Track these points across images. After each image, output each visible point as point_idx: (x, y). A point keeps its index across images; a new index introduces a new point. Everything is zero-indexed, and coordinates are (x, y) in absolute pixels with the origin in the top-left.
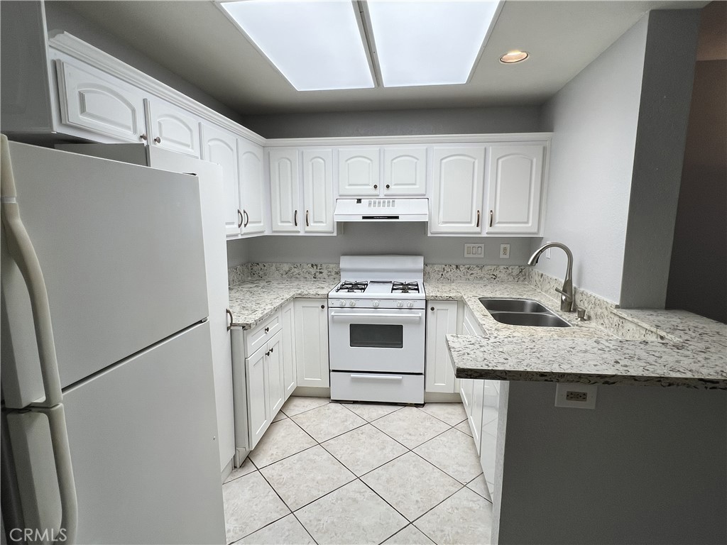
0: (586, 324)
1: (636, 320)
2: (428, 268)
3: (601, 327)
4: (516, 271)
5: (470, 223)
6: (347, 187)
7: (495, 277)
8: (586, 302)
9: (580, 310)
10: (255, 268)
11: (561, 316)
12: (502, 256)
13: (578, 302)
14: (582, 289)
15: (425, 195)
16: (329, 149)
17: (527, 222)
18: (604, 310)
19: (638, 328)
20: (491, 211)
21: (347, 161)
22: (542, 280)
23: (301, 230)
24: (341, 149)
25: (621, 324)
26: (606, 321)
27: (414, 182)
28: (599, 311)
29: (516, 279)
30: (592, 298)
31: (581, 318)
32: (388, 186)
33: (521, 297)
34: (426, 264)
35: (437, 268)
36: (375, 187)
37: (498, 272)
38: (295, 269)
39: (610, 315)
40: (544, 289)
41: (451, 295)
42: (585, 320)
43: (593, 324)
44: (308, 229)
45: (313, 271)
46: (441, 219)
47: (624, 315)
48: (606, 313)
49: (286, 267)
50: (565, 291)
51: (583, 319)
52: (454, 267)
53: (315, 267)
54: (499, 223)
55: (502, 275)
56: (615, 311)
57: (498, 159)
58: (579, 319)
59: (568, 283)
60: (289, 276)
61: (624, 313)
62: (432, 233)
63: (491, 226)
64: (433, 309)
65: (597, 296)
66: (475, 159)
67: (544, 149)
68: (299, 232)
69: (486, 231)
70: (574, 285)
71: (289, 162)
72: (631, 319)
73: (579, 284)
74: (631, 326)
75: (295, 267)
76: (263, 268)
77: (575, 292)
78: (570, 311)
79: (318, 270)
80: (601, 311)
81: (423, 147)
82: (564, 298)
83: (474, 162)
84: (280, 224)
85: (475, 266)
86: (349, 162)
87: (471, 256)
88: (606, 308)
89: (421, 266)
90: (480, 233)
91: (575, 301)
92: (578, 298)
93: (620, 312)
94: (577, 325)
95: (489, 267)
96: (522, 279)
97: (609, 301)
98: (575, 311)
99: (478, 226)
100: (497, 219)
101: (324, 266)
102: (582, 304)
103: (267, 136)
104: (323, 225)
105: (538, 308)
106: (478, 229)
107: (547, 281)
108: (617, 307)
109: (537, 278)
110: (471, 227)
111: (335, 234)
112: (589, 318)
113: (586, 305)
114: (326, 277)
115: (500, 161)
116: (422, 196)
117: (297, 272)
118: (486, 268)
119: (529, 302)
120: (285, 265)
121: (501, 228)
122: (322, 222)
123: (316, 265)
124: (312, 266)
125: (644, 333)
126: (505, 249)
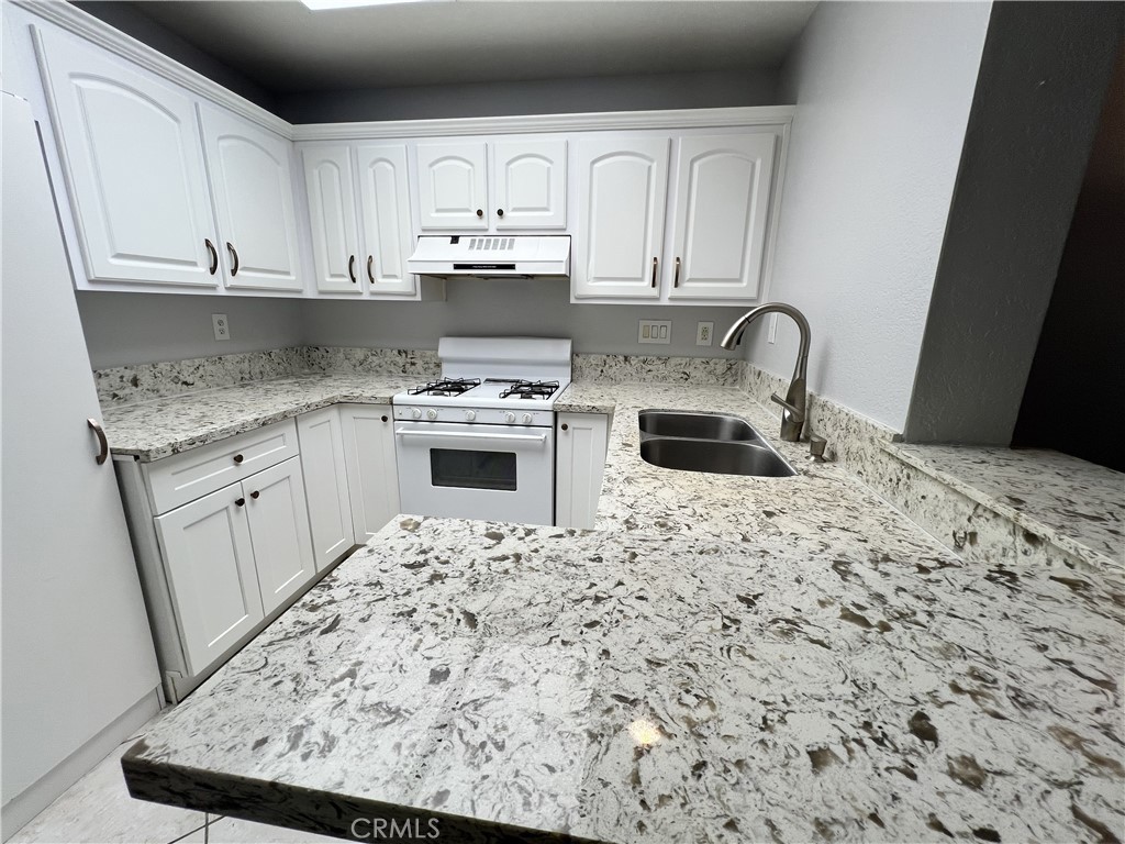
0: (826, 470)
1: (948, 477)
2: (579, 361)
3: (855, 478)
4: (721, 369)
5: (641, 279)
6: (434, 215)
7: (687, 377)
8: (829, 424)
9: (815, 440)
10: (314, 355)
11: (778, 449)
12: (700, 342)
13: (814, 422)
14: (823, 398)
15: (565, 230)
16: (401, 145)
17: (739, 280)
18: (867, 444)
19: (953, 497)
20: (678, 259)
21: (431, 165)
22: (758, 382)
23: (364, 290)
24: (422, 144)
25: (904, 480)
26: (870, 468)
27: (545, 205)
28: (855, 445)
29: (721, 380)
30: (843, 415)
31: (816, 455)
32: (500, 213)
33: (717, 410)
34: (574, 354)
35: (593, 359)
36: (480, 213)
37: (692, 367)
38: (374, 358)
39: (879, 456)
40: (761, 398)
41: (598, 404)
42: (825, 461)
43: (838, 471)
44: (374, 288)
45: (401, 360)
46: (593, 274)
47: (915, 460)
48: (870, 450)
49: (359, 354)
50: (790, 400)
51: (820, 459)
52: (621, 358)
53: (404, 355)
54: (691, 280)
55: (697, 374)
56: (892, 448)
57: (692, 162)
58: (813, 458)
59: (798, 385)
60: (365, 368)
61: (916, 456)
62: (577, 298)
63: (676, 286)
64: (565, 427)
65: (853, 411)
66: (652, 161)
67: (778, 140)
68: (361, 293)
69: (668, 294)
70: (809, 389)
71: (335, 170)
72: (934, 473)
73: (820, 387)
74: (932, 490)
75: (373, 355)
76: (325, 354)
77: (811, 405)
78: (797, 440)
79: (409, 360)
80: (859, 444)
81: (561, 138)
82: (787, 414)
83: (650, 168)
84: (328, 279)
85: (655, 358)
86: (435, 167)
87: (649, 340)
88: (872, 440)
89: (567, 356)
90: (657, 299)
91: (809, 420)
92: (816, 414)
93: (904, 452)
94: (806, 473)
95: (678, 360)
96: (730, 380)
97: (880, 424)
98: (807, 440)
99: (653, 286)
100: (688, 272)
101: (417, 353)
102: (823, 429)
103: (294, 121)
104: (396, 281)
105: (744, 432)
106: (654, 292)
107: (766, 383)
108: (898, 439)
109: (751, 378)
110: (643, 288)
111: (418, 298)
112: (834, 457)
113: (830, 430)
114: (421, 371)
115: (696, 165)
116: (560, 232)
117: (377, 362)
118: (673, 362)
119: (729, 419)
120: (358, 350)
121: (696, 290)
122: (395, 276)
123: (406, 352)
124: (399, 352)
125: (970, 511)
126: (705, 331)
